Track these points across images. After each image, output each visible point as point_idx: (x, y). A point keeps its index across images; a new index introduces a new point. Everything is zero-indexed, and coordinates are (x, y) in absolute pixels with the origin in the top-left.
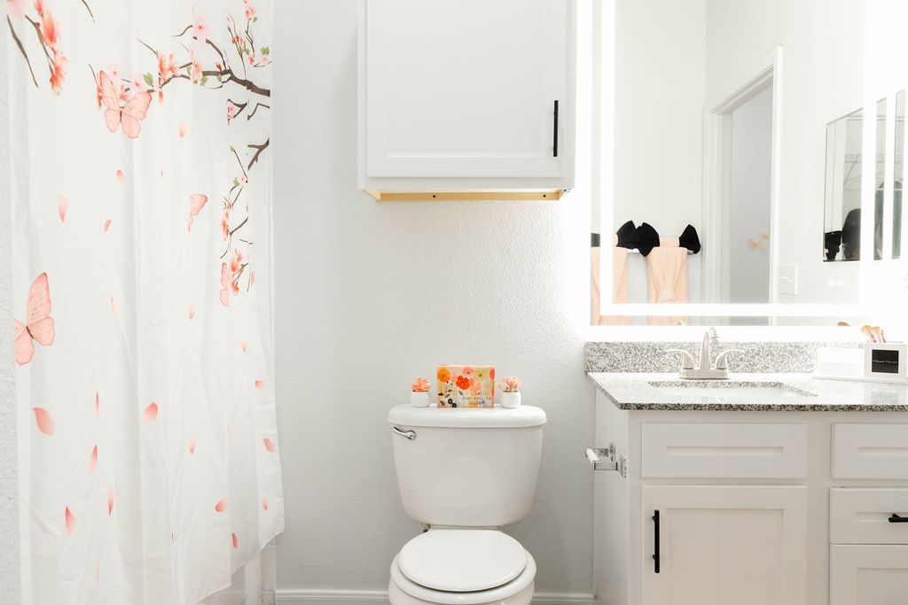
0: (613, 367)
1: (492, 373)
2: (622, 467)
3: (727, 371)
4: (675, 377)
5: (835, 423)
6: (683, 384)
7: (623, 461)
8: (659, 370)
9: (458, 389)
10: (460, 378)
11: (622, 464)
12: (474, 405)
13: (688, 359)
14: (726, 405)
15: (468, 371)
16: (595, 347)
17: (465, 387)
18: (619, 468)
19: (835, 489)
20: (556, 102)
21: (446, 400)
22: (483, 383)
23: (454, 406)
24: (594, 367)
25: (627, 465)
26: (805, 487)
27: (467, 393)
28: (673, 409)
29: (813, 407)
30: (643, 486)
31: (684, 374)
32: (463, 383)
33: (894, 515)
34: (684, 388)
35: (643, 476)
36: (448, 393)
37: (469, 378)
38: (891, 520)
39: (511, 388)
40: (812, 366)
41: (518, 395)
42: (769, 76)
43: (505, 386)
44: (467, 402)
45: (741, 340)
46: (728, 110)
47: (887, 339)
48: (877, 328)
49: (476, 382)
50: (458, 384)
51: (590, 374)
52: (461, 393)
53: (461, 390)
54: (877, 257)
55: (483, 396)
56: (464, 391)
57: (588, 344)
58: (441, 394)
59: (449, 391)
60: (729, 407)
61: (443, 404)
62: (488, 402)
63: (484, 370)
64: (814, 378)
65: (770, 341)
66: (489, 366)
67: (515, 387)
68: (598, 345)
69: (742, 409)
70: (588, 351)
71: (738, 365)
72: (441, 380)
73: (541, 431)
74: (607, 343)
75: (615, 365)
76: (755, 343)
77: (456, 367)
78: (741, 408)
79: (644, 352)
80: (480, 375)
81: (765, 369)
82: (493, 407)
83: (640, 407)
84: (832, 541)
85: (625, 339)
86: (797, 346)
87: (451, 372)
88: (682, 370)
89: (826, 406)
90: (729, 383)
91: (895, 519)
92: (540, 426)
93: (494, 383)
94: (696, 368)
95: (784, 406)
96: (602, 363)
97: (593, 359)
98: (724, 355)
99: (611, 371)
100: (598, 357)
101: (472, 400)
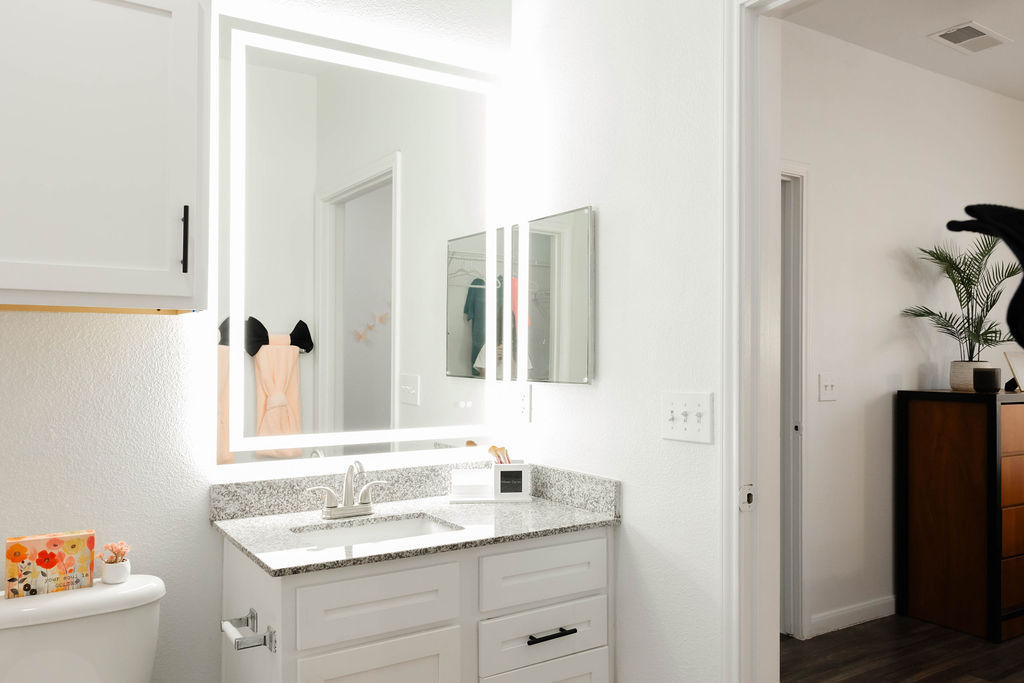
0: (245, 513)
1: (91, 541)
2: (271, 641)
3: (372, 505)
4: (316, 516)
5: (483, 557)
6: (328, 526)
7: (272, 633)
8: (297, 509)
9: (40, 569)
10: (43, 554)
11: (271, 637)
12: (64, 587)
13: (330, 495)
14: (385, 555)
15: (55, 543)
16: (223, 490)
17: (49, 566)
18: (268, 642)
19: (484, 623)
20: (186, 208)
21: (19, 587)
22: (78, 556)
23: (34, 592)
24: (222, 514)
25: (278, 637)
26: (458, 626)
27: (53, 572)
28: (332, 567)
29: (465, 545)
30: (299, 661)
31: (327, 513)
32: (47, 560)
33: (531, 637)
34: (329, 531)
35: (299, 648)
36: (24, 577)
37: (56, 552)
38: (529, 643)
39: (116, 558)
40: (446, 489)
41: (127, 564)
42: (389, 177)
43: (109, 555)
44: (53, 585)
45: (381, 468)
46: (341, 202)
47: (512, 458)
48: (503, 449)
49: (67, 556)
50: (39, 563)
51: (218, 523)
52: (44, 574)
53: (44, 570)
54: (499, 378)
55: (77, 574)
56: (48, 571)
57: (213, 488)
58: (12, 580)
59: (26, 573)
60: (388, 557)
61: (15, 592)
62: (85, 581)
63: (79, 539)
64: (451, 503)
65: (408, 466)
66: (85, 533)
67: (123, 555)
68: (226, 487)
69: (401, 557)
70: (215, 495)
71: (379, 495)
72: (13, 561)
73: (158, 607)
74: (237, 484)
75: (247, 509)
76: (394, 470)
77: (36, 538)
78: (400, 555)
79: (281, 490)
80: (73, 547)
81: (404, 497)
82: (91, 585)
83: (296, 571)
84: (481, 675)
85: (258, 478)
86: (433, 470)
87: (28, 548)
88: (325, 510)
89: (475, 542)
90: (375, 520)
91: (533, 641)
92: (157, 601)
93: (92, 554)
94: (340, 506)
95: (439, 548)
96: (231, 509)
97: (221, 505)
98: (368, 489)
99: (242, 516)
100: (226, 502)
101: (61, 581)
